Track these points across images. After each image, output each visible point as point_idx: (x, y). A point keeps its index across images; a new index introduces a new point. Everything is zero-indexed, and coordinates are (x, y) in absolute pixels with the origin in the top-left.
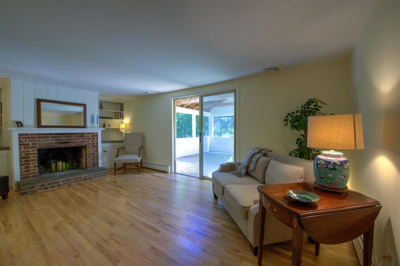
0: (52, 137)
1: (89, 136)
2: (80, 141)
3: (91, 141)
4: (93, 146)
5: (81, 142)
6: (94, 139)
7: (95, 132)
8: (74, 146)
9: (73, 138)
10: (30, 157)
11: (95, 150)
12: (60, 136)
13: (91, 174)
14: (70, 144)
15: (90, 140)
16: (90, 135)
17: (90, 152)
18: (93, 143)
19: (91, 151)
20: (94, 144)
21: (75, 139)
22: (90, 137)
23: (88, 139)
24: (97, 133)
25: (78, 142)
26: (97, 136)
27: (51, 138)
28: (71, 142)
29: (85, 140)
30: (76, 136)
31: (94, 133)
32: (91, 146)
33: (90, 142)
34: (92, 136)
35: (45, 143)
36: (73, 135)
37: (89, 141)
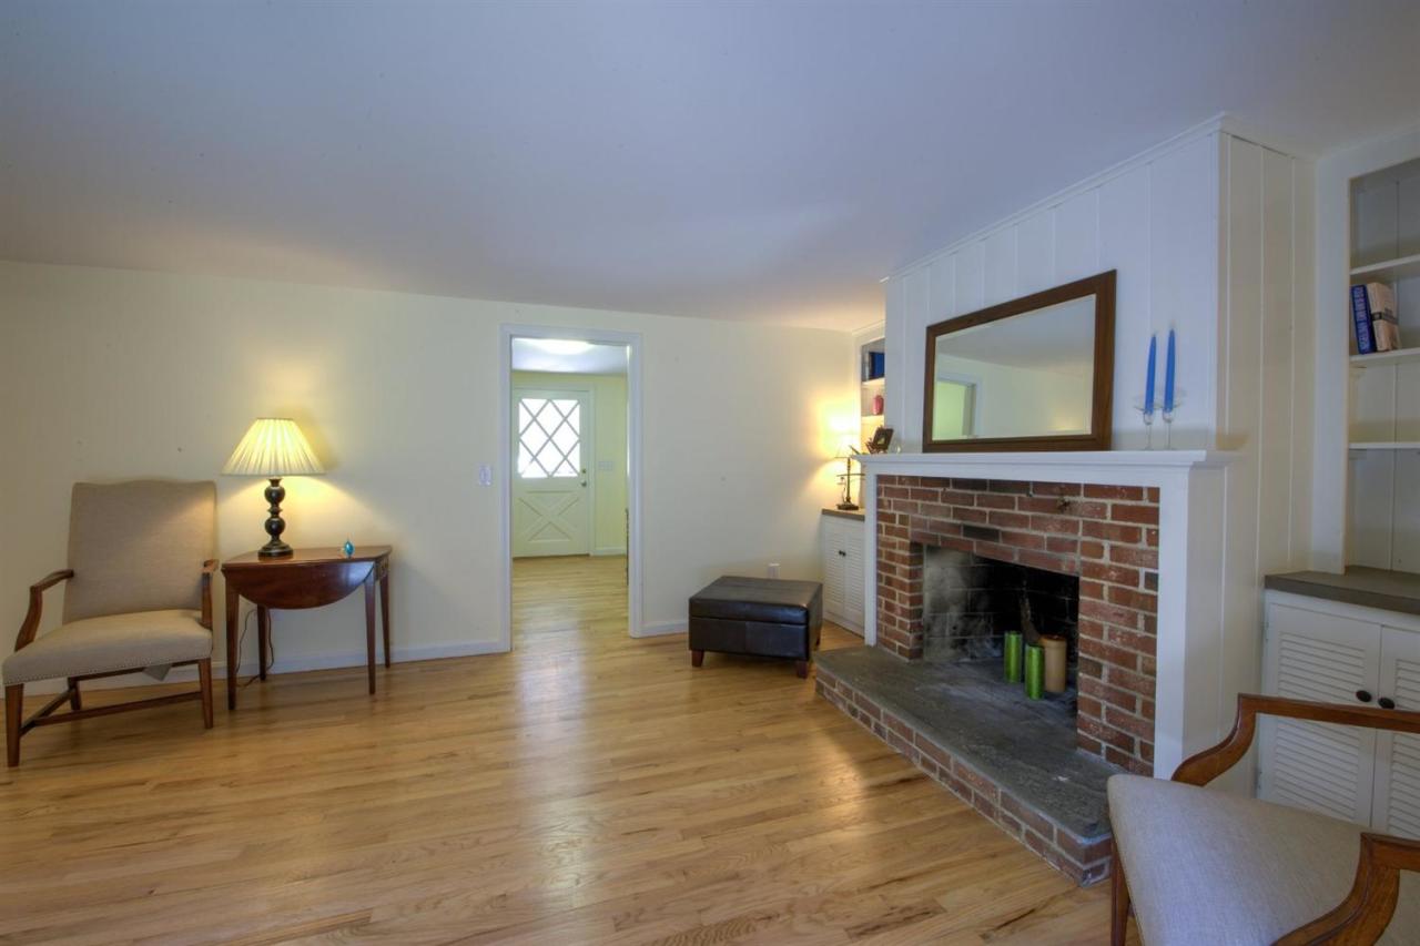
0: (947, 498)
1: (1101, 511)
2: (1046, 535)
3: (1113, 548)
4: (1121, 597)
5: (1055, 545)
6: (1131, 535)
7: (1145, 481)
8: (1016, 560)
9: (1016, 511)
10: (894, 568)
11: (1140, 632)
12: (969, 492)
13: (993, 781)
14: (1001, 544)
15: (1106, 544)
16: (1109, 502)
17: (1097, 630)
18: (1127, 572)
19: (1106, 625)
20: (1132, 578)
21: (1022, 521)
22: (1109, 521)
23: (1092, 529)
24: (1154, 493)
25: (1037, 542)
26: (1152, 515)
27: (943, 501)
28: (1008, 537)
29: (1069, 536)
30: (1035, 505)
31: (1135, 492)
32: (1106, 592)
33: (1106, 560)
34: (1119, 512)
35: (925, 521)
36: (1016, 496)
37: (1099, 551)
